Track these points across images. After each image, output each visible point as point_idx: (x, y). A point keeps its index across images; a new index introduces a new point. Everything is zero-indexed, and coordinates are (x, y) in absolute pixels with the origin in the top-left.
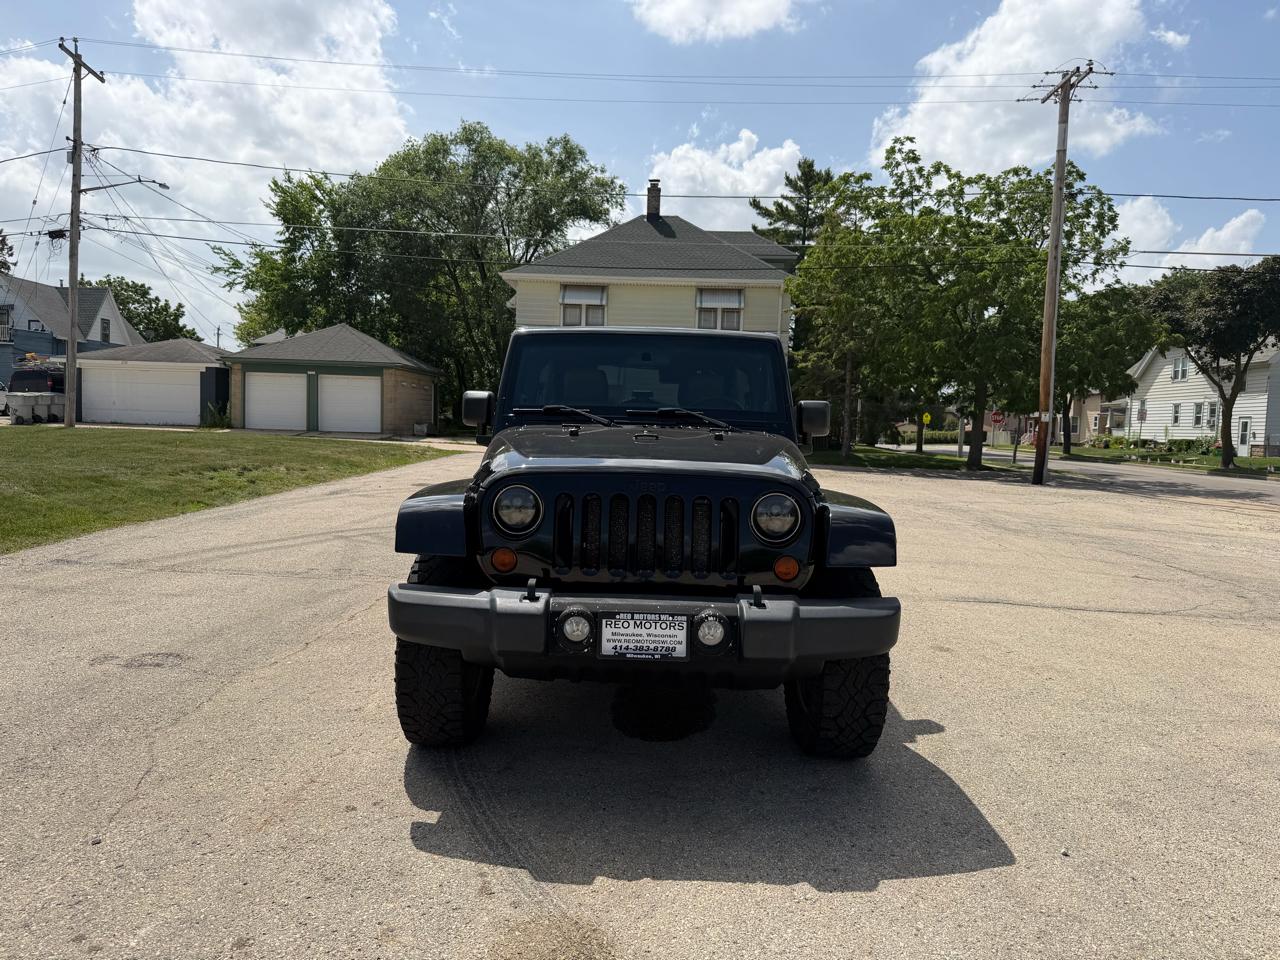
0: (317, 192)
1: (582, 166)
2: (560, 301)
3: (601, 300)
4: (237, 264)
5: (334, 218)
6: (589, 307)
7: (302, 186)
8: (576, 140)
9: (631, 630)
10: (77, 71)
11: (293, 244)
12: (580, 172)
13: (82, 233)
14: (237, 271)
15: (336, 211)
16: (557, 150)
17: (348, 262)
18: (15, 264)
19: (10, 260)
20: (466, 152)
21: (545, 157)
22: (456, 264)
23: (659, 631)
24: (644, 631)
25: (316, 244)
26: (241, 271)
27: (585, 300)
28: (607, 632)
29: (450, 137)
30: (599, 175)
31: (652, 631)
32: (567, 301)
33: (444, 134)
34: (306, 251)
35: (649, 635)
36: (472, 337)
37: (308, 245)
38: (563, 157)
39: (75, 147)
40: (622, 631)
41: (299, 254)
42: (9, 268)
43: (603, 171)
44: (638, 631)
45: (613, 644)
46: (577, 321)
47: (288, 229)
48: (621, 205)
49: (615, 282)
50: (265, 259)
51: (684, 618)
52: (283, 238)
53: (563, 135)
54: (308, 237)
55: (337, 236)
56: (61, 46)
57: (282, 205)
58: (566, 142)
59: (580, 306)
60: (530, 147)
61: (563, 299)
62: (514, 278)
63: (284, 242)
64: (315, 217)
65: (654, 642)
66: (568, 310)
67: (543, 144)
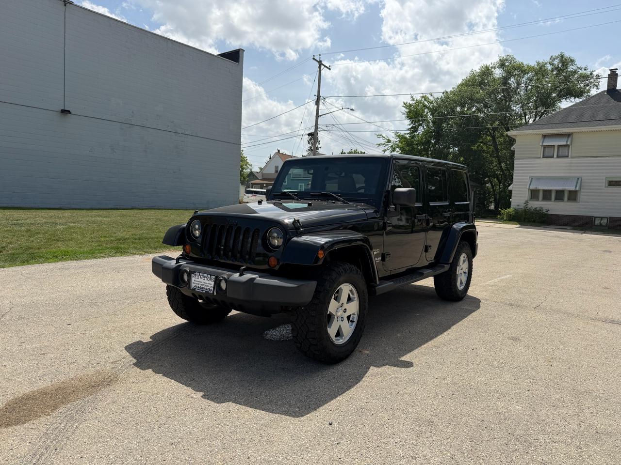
0: (426, 103)
1: (571, 68)
2: (541, 144)
3: (567, 142)
4: (389, 141)
5: (432, 114)
6: (559, 146)
7: (418, 102)
8: (567, 55)
9: (199, 280)
10: (320, 67)
11: (414, 129)
12: (571, 72)
13: (319, 133)
14: (389, 144)
15: (433, 111)
16: (556, 62)
17: (438, 134)
18: (321, 148)
19: (319, 146)
20: (501, 72)
21: (549, 67)
22: (494, 129)
23: (207, 282)
24: (203, 281)
25: (425, 127)
26: (390, 144)
27: (556, 142)
28: (193, 279)
29: (491, 66)
30: (583, 71)
31: (205, 281)
32: (545, 144)
33: (488, 65)
34: (421, 130)
35: (204, 283)
36: (501, 167)
37: (422, 128)
38: (560, 66)
39: (317, 99)
40: (197, 280)
41: (418, 133)
42: (318, 149)
43: (585, 69)
44: (201, 280)
45: (194, 285)
46: (552, 155)
47: (412, 122)
48: (597, 87)
49: (577, 131)
50: (402, 138)
51: (214, 277)
52: (410, 127)
53: (559, 53)
54: (421, 125)
55: (434, 122)
56: (313, 58)
57: (410, 112)
58: (562, 56)
59: (554, 146)
60: (538, 64)
61: (543, 143)
62: (515, 134)
63: (410, 129)
64: (425, 115)
65: (206, 286)
66: (546, 149)
67: (547, 60)
